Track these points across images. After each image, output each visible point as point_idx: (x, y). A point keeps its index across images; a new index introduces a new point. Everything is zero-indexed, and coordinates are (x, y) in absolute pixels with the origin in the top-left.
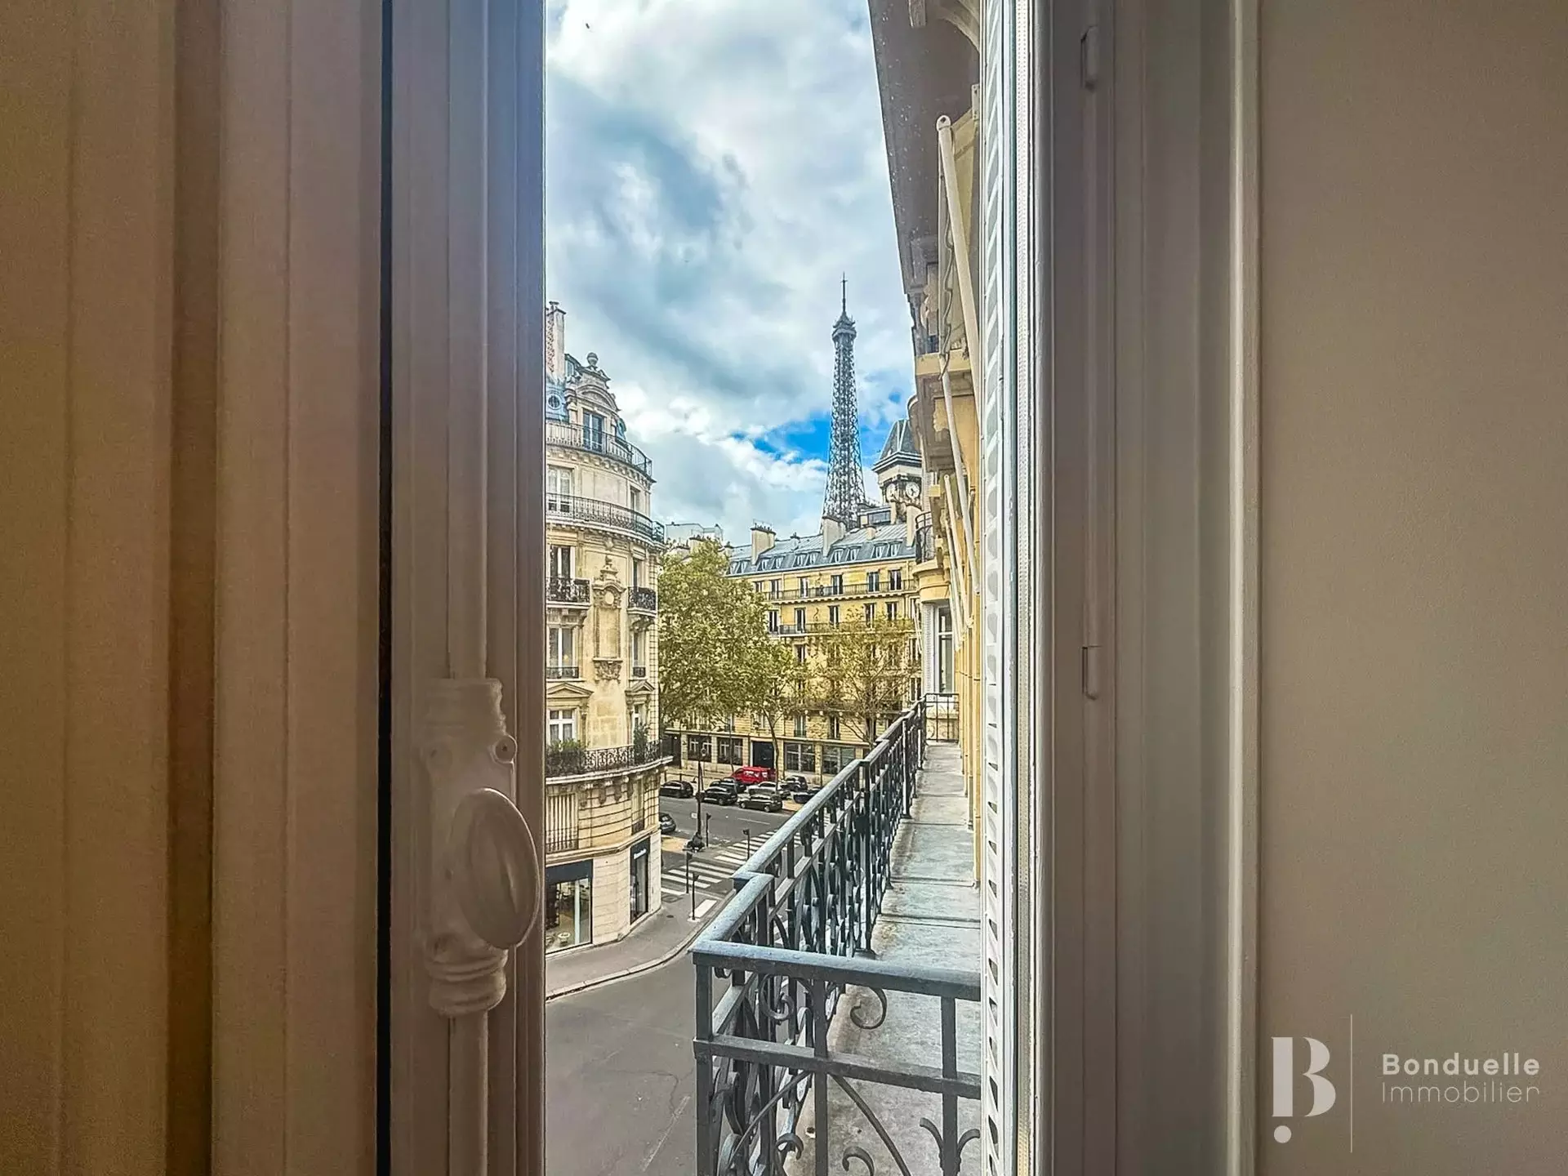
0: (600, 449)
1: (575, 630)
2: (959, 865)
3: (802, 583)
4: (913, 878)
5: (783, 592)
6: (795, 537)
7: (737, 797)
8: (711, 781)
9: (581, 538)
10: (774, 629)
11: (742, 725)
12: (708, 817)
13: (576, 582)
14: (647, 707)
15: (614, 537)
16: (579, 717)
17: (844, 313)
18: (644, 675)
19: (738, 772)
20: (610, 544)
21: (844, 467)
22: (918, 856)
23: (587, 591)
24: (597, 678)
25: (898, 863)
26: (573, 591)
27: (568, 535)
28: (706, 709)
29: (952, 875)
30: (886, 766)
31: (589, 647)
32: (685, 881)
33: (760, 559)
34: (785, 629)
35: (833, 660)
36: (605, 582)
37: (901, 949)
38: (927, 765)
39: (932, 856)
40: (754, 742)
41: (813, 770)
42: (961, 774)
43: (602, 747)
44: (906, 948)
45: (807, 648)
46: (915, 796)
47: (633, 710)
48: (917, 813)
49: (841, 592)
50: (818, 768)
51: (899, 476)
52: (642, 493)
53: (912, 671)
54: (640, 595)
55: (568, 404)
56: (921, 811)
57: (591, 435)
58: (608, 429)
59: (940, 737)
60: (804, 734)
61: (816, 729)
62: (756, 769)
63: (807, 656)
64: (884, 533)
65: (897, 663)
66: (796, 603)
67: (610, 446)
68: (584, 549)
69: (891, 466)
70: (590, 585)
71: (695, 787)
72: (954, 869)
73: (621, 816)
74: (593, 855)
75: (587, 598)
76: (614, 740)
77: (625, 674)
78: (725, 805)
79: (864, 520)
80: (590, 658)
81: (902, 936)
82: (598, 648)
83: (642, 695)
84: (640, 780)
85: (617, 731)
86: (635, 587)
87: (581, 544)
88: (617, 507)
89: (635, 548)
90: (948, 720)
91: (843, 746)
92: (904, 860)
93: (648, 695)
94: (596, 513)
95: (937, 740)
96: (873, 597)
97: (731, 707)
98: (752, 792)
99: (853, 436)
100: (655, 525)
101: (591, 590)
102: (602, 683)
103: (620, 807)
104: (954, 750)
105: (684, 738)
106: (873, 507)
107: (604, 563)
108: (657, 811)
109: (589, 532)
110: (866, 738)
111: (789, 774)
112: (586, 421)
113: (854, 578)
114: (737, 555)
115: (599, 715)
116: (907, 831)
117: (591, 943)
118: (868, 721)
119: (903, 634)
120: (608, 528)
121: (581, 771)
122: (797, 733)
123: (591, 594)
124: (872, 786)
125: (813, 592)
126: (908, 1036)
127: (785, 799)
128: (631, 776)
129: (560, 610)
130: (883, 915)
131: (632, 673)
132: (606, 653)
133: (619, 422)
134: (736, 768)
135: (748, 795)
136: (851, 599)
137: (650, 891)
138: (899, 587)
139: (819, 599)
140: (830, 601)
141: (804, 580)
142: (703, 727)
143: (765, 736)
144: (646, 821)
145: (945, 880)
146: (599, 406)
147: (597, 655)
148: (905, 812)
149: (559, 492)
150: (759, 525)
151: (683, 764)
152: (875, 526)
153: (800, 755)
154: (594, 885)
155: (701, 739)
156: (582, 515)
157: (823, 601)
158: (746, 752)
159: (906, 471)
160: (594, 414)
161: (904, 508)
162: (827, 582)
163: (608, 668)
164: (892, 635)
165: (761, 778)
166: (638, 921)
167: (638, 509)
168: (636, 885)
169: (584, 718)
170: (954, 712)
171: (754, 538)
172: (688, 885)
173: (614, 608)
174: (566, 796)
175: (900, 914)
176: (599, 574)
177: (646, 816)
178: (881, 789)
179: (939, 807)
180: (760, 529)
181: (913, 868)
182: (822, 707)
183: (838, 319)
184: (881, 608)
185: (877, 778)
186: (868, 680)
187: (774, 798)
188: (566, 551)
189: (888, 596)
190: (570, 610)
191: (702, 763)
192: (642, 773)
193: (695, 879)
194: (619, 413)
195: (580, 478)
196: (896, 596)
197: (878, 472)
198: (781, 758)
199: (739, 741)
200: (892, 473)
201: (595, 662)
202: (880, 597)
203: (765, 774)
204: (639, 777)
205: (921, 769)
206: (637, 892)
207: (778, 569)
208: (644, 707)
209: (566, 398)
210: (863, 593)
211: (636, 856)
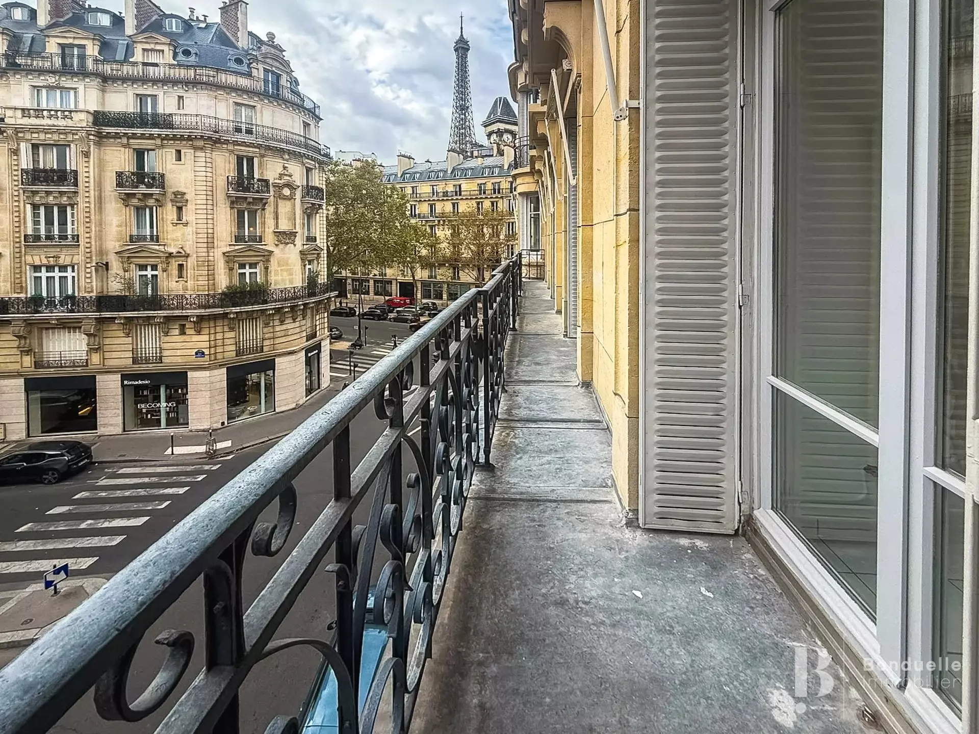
0: (278, 95)
1: (259, 212)
2: (563, 367)
3: (433, 189)
4: (525, 381)
5: (420, 194)
6: (428, 161)
7: (388, 315)
8: (369, 306)
9: (263, 152)
10: (413, 216)
11: (390, 272)
12: (366, 328)
13: (259, 180)
14: (318, 261)
15: (289, 152)
16: (263, 268)
17: (462, 35)
18: (316, 241)
19: (388, 300)
20: (287, 157)
21: (462, 124)
22: (526, 361)
23: (267, 186)
24: (276, 243)
25: (510, 368)
26: (256, 186)
27: (251, 149)
28: (364, 263)
29: (558, 377)
30: (501, 294)
31: (270, 222)
32: (348, 368)
33: (404, 174)
34: (422, 215)
35: (456, 233)
36: (283, 181)
37: (521, 458)
38: (524, 293)
39: (537, 360)
40: (400, 283)
41: (441, 298)
42: (550, 298)
43: (282, 287)
44: (526, 457)
45: (437, 227)
46: (518, 315)
47: (307, 263)
48: (521, 327)
49: (460, 195)
50: (445, 296)
51: (499, 129)
52: (312, 126)
53: (508, 241)
54: (310, 190)
55: (251, 63)
56: (524, 325)
57: (270, 85)
58: (284, 81)
59: (532, 276)
60: (436, 277)
61: (443, 274)
62: (401, 298)
63: (437, 232)
64: (489, 161)
65: (498, 236)
66: (429, 200)
67: (287, 95)
68: (265, 159)
69: (494, 123)
70: (271, 182)
71: (357, 310)
72: (558, 371)
73: (298, 330)
74: (275, 356)
75: (268, 192)
76: (291, 282)
77: (299, 241)
78: (379, 320)
79: (475, 153)
80: (271, 230)
81: (521, 443)
82: (277, 223)
83: (314, 254)
84: (312, 307)
85: (294, 276)
86: (307, 185)
87: (262, 156)
88: (292, 133)
89: (307, 160)
90: (537, 266)
91: (462, 284)
92: (515, 365)
93: (318, 254)
94: (275, 136)
95: (529, 278)
96: (481, 198)
97: (384, 262)
98: (398, 312)
99: (468, 107)
100: (323, 147)
101: (271, 187)
102: (281, 246)
103: (297, 324)
104: (542, 284)
105: (349, 281)
106: (482, 146)
107: (282, 169)
108: (326, 325)
109: (268, 148)
110: (477, 279)
111: (424, 301)
112: (266, 76)
113: (469, 186)
114: (387, 171)
115: (279, 267)
116: (514, 341)
117: (275, 411)
118: (479, 269)
119: (502, 219)
120: (283, 146)
121: (265, 302)
122: (430, 277)
123: (271, 189)
124: (490, 312)
125: (441, 194)
126: (544, 591)
127: (422, 315)
128: (305, 305)
129: (246, 198)
130: (500, 420)
131: (305, 239)
132: (284, 226)
133: (293, 80)
134: (387, 298)
135: (396, 314)
136: (467, 199)
137: (321, 376)
138: (499, 192)
139: (445, 198)
140: (452, 199)
141: (435, 187)
142: (363, 274)
143: (409, 279)
144: (318, 333)
145: (553, 382)
146: (276, 67)
147: (277, 227)
148: (511, 326)
149: (243, 121)
150: (403, 153)
151: (349, 297)
152: (483, 157)
153: (432, 289)
154: (276, 375)
155: (361, 281)
156: (263, 137)
157: (447, 200)
158: (395, 289)
159: (502, 126)
160: (273, 73)
161: (502, 147)
162: (450, 188)
163: (286, 237)
164: (495, 220)
165: (405, 304)
166: (312, 395)
167: (309, 135)
168: (310, 373)
169: (266, 268)
170: (541, 261)
171: (400, 161)
172: (350, 370)
173: (291, 198)
174: (253, 319)
175: (516, 419)
176: (278, 176)
177: (318, 329)
178: (498, 313)
179: (536, 321)
180: (404, 156)
181: (524, 370)
182: (447, 261)
183: (458, 38)
184: (487, 204)
185: (495, 305)
186: (479, 246)
187: (413, 316)
188: (250, 161)
189: (491, 198)
190: (254, 199)
191: (362, 296)
192: (313, 302)
193: (355, 366)
194: (293, 73)
195: (261, 112)
196: (497, 197)
197: (485, 127)
198: (419, 291)
199: (391, 283)
200: (494, 127)
201: (275, 232)
202: (486, 198)
203: (408, 301)
204: (311, 305)
205: (520, 296)
206: (311, 377)
207: (416, 180)
208: (315, 262)
209: (249, 60)
210: (474, 195)
211: (309, 355)
